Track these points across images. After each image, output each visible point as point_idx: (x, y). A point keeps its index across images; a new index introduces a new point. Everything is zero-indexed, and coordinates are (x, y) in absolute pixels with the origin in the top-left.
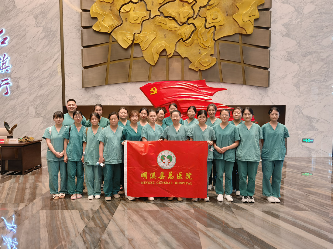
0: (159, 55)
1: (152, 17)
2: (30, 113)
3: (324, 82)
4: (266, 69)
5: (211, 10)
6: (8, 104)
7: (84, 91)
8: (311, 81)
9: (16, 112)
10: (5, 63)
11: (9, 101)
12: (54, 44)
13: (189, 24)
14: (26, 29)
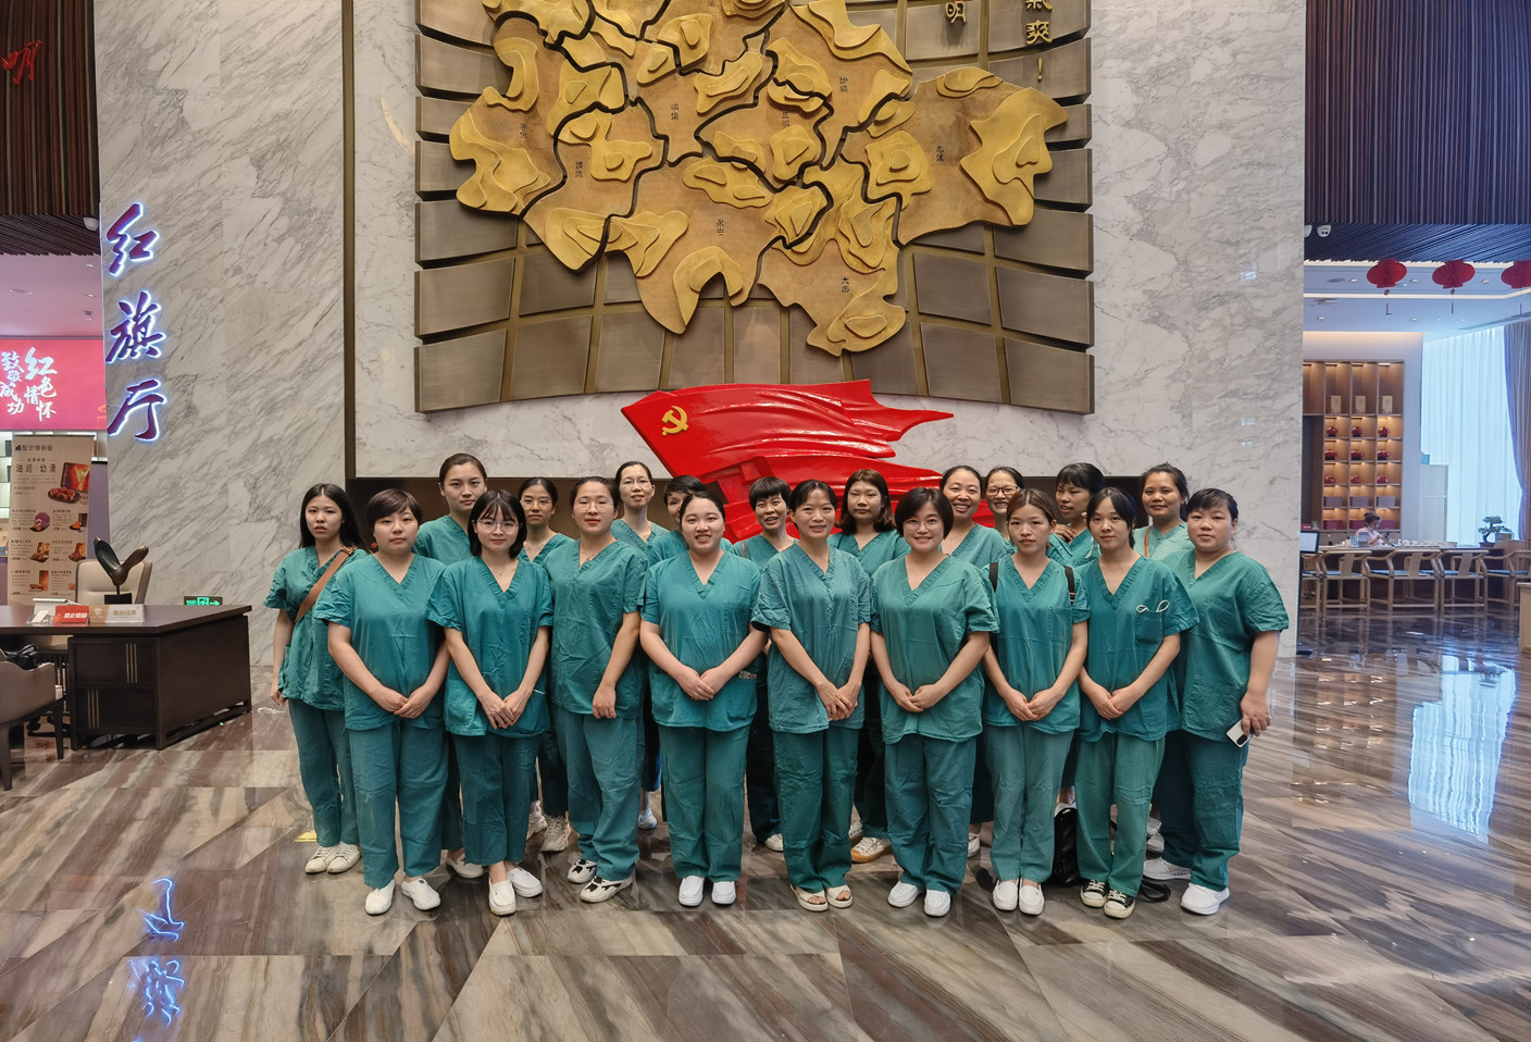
0: (697, 296)
1: (673, 160)
2: (231, 505)
3: (1270, 398)
4: (1081, 347)
5: (884, 141)
6: (152, 473)
7: (423, 424)
8: (1226, 396)
9: (181, 502)
10: (145, 324)
11: (155, 464)
12: (320, 255)
13: (806, 187)
14: (221, 203)
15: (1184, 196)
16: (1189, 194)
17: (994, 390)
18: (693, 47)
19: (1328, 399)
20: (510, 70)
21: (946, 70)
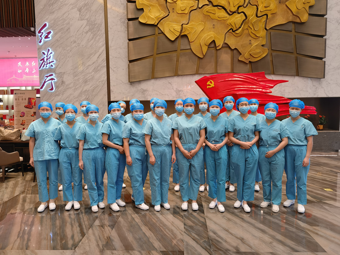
0: (207, 47)
1: (200, 7)
4: (321, 59)
6: (53, 100)
10: (50, 58)
11: (54, 98)
12: (98, 37)
13: (239, 13)
14: (69, 22)
17: (294, 71)
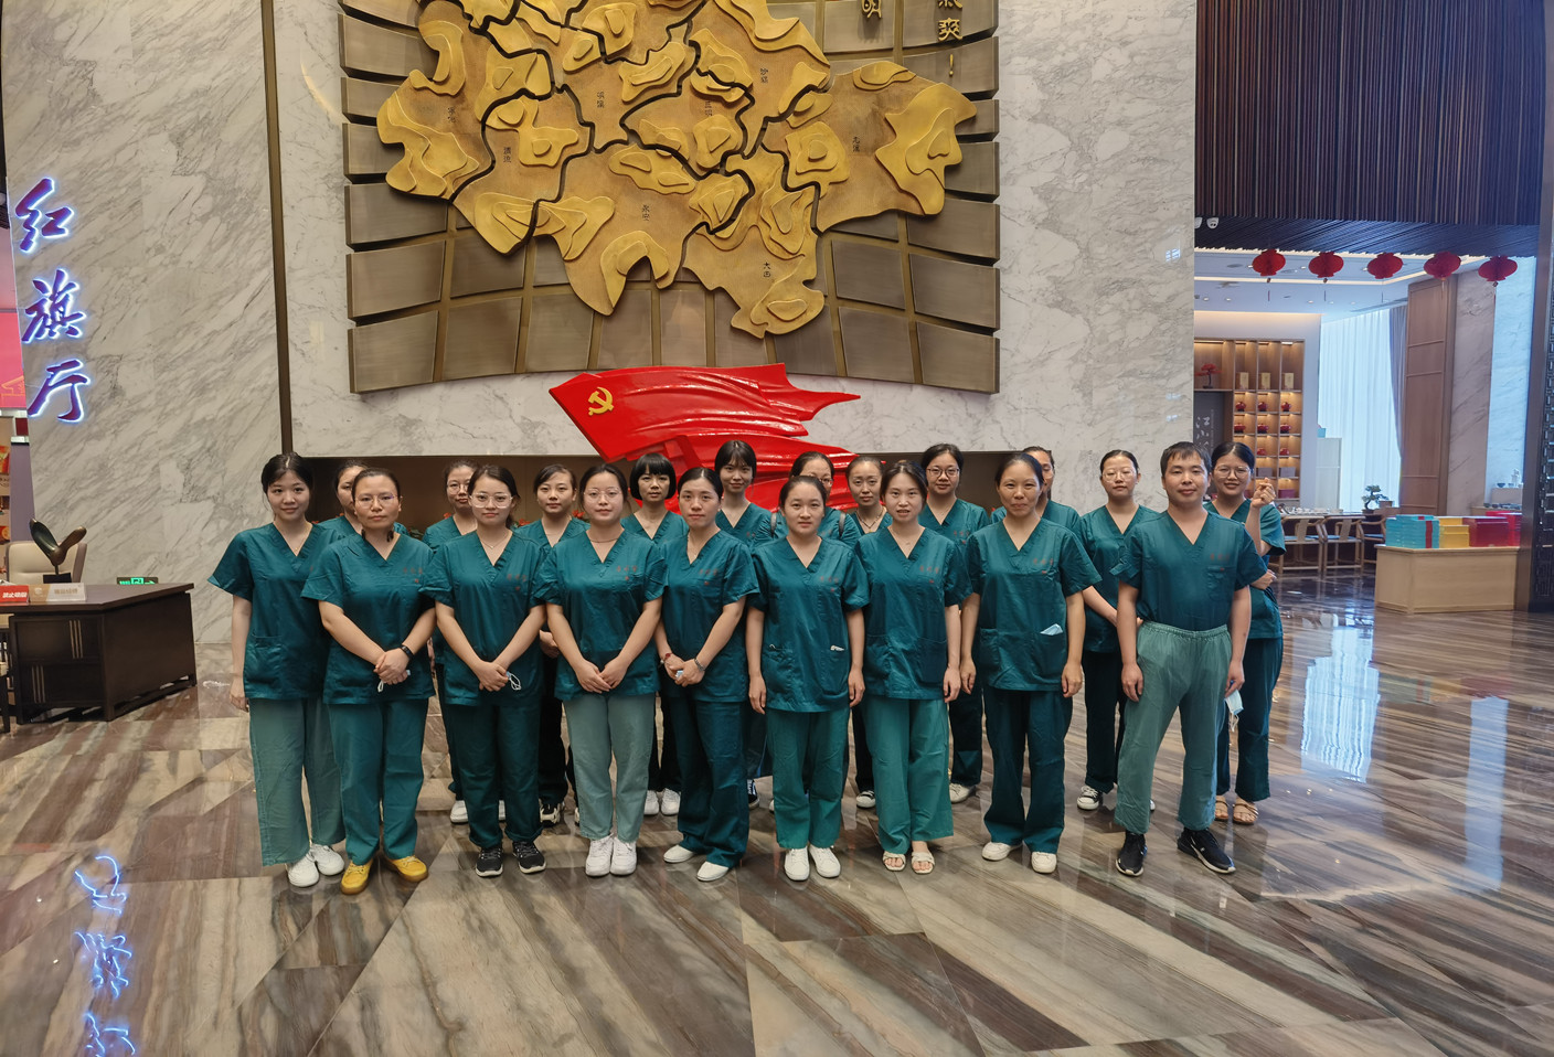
0: (624, 279)
1: (599, 147)
2: (162, 486)
3: (1164, 377)
4: (989, 331)
5: (803, 131)
6: (77, 455)
7: (358, 405)
8: (1124, 375)
9: (109, 483)
10: (63, 303)
11: (81, 445)
12: (246, 237)
13: (728, 174)
14: (140, 179)
15: (1086, 187)
16: (1090, 185)
17: (907, 371)
18: (617, 36)
19: (1238, 375)
20: (436, 54)
21: (861, 65)
